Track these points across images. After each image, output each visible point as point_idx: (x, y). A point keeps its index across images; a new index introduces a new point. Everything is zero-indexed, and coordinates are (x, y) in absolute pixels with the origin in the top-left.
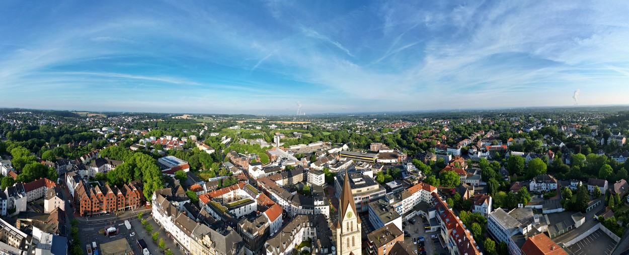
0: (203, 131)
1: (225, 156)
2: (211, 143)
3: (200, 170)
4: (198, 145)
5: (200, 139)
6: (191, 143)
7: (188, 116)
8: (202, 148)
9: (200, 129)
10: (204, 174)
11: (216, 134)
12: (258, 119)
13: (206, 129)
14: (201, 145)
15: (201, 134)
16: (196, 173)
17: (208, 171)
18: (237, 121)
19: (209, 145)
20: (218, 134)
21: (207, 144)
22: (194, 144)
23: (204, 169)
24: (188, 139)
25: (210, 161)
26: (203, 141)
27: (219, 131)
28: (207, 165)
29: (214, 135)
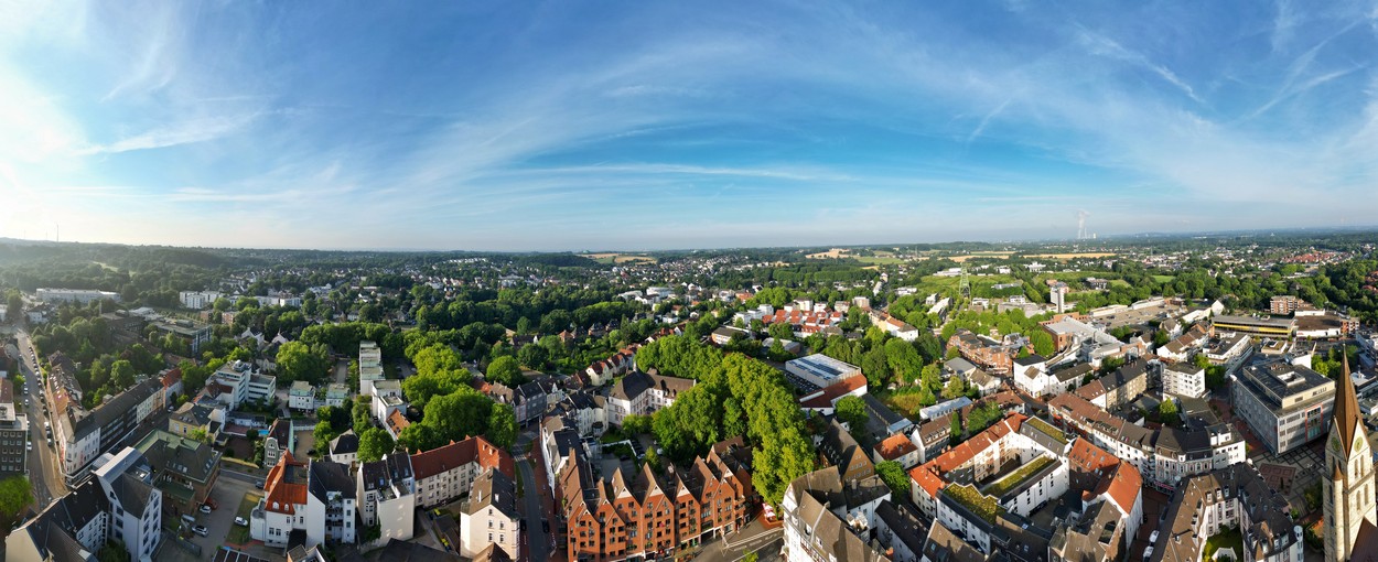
0: (879, 284)
1: (944, 343)
2: (904, 312)
3: (892, 387)
4: (875, 320)
5: (876, 303)
6: (857, 316)
7: (840, 253)
8: (888, 326)
9: (872, 279)
10: (904, 397)
11: (910, 290)
12: (999, 250)
13: (886, 279)
14: (883, 318)
15: (876, 291)
16: (883, 394)
17: (910, 387)
18: (951, 258)
19: (902, 319)
20: (915, 290)
21: (897, 317)
22: (866, 318)
23: (900, 381)
24: (851, 305)
25: (914, 361)
26: (886, 309)
27: (916, 282)
28: (909, 371)
29: (905, 293)
